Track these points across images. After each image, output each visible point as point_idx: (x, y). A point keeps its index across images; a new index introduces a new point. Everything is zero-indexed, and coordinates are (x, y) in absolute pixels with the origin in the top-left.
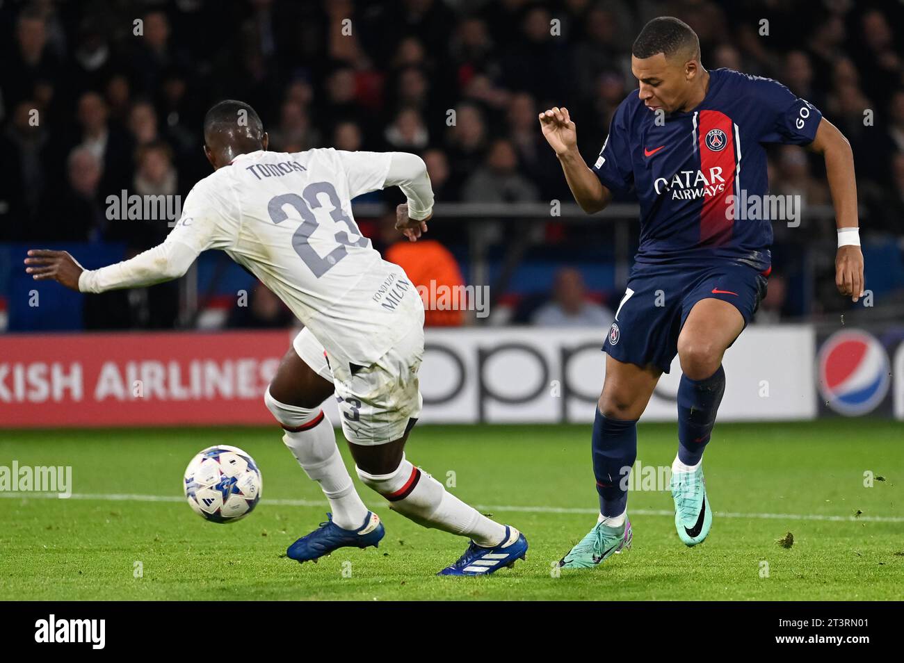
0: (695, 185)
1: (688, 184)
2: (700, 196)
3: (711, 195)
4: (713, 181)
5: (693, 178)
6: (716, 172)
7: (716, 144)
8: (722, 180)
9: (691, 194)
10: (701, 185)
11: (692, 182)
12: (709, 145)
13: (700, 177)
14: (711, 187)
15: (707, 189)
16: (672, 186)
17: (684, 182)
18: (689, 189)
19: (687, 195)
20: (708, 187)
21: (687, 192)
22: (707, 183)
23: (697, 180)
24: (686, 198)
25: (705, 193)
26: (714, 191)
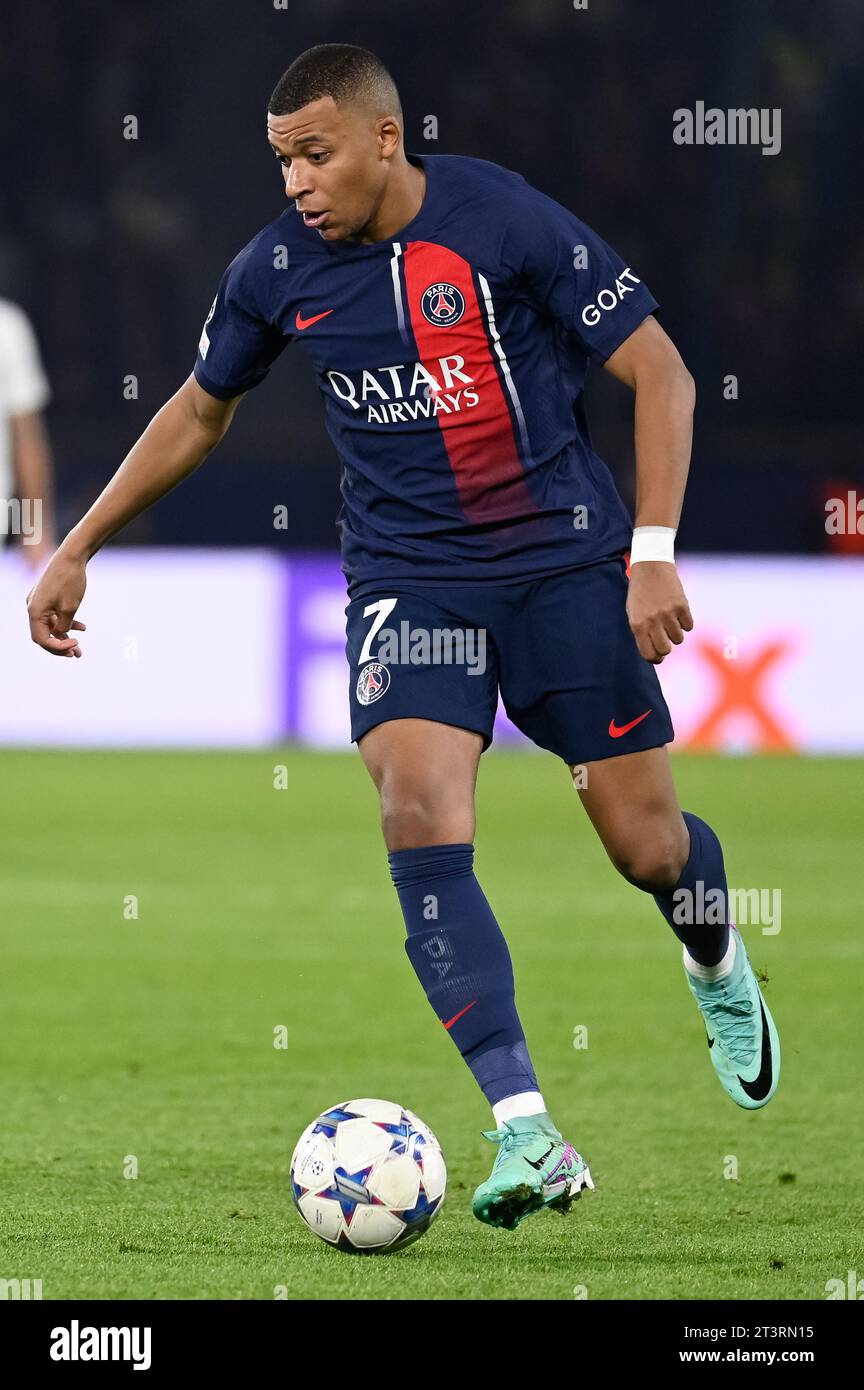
0: (413, 392)
1: (399, 394)
2: (427, 414)
3: (448, 411)
4: (450, 384)
5: (406, 378)
6: (452, 365)
7: (444, 312)
8: (466, 379)
9: (405, 412)
11: (406, 387)
12: (430, 314)
13: (421, 378)
14: (448, 396)
15: (439, 399)
16: (364, 398)
17: (388, 386)
18: (400, 401)
19: (396, 414)
20: (441, 394)
21: (396, 408)
22: (437, 387)
23: (416, 381)
24: (395, 420)
25: (436, 408)
26: (455, 402)
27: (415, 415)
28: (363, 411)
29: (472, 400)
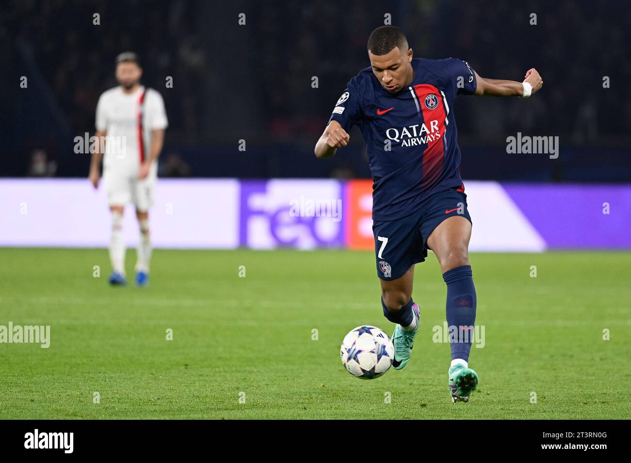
0: (420, 135)
1: (415, 135)
2: (424, 142)
3: (431, 141)
4: (433, 131)
5: (418, 130)
6: (434, 124)
7: (432, 104)
8: (438, 129)
9: (417, 142)
10: (424, 134)
11: (418, 132)
12: (428, 106)
13: (424, 129)
14: (432, 135)
15: (429, 137)
16: (402, 138)
17: (412, 133)
18: (415, 137)
19: (414, 143)
20: (429, 135)
21: (414, 140)
22: (428, 132)
23: (422, 131)
24: (413, 145)
25: (428, 140)
26: (434, 137)
27: (420, 143)
28: (401, 142)
29: (438, 137)
